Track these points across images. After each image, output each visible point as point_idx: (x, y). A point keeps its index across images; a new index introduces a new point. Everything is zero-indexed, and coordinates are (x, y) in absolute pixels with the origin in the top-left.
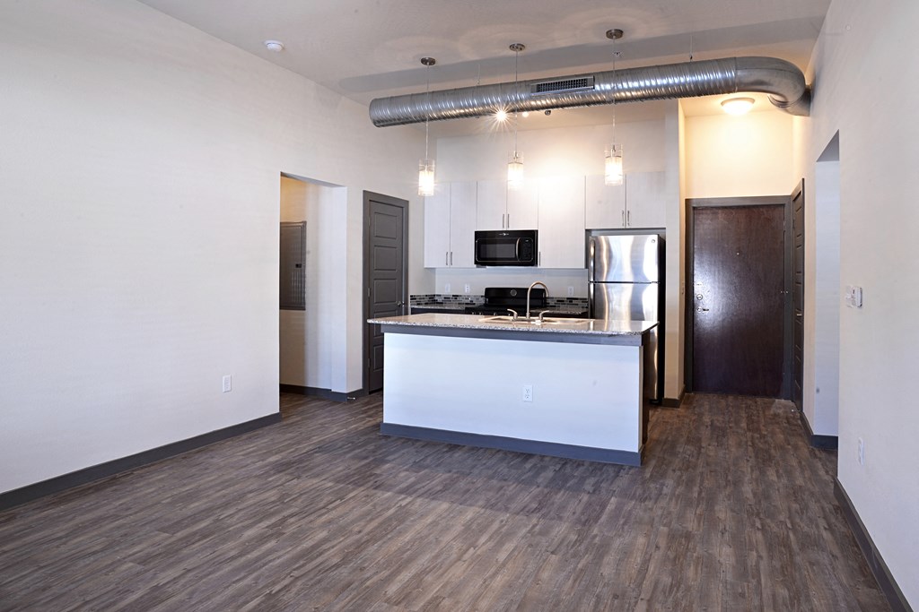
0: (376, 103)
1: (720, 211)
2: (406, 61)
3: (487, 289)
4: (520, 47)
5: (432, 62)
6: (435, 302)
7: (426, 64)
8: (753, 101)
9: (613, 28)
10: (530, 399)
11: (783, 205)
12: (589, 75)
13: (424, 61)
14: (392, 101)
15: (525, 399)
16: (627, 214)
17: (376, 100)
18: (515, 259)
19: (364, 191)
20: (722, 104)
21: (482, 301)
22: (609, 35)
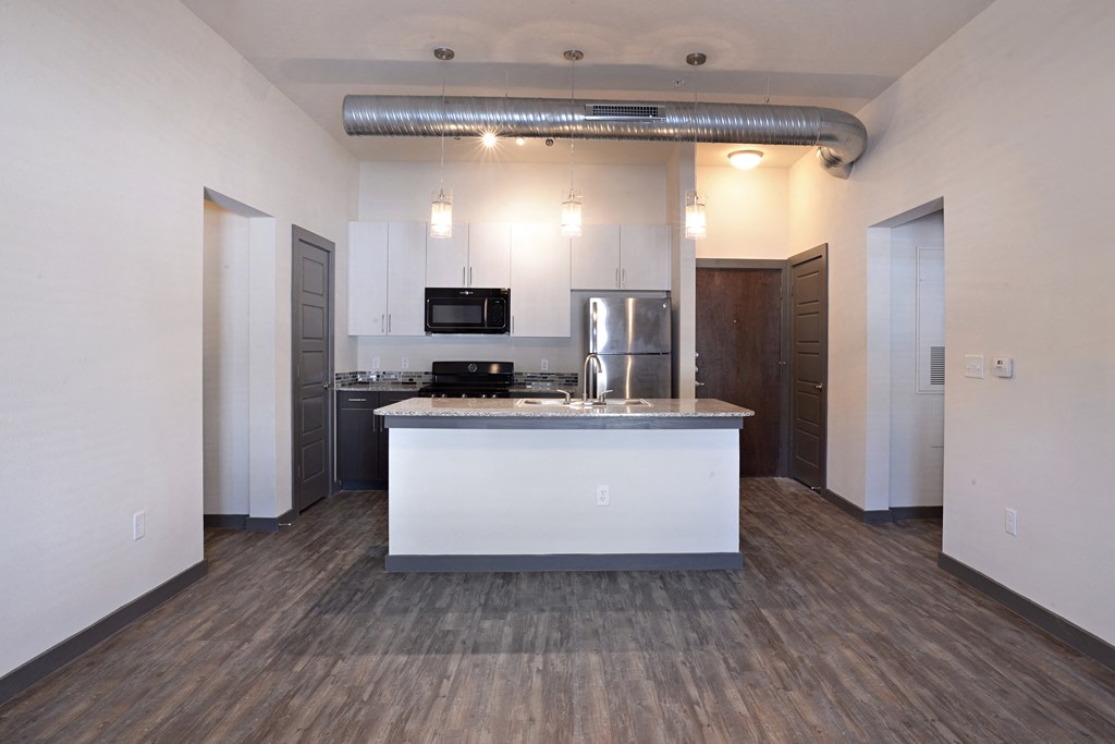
0: (351, 101)
1: (716, 274)
2: (413, 48)
3: (434, 363)
4: (578, 55)
5: (450, 55)
6: (356, 382)
7: (440, 58)
8: (761, 154)
9: (696, 52)
10: (606, 502)
11: (779, 270)
12: (662, 103)
13: (438, 53)
14: (380, 101)
15: (600, 503)
16: (620, 273)
17: (352, 97)
18: (482, 324)
19: (293, 226)
20: (730, 156)
21: (428, 379)
22: (690, 60)
